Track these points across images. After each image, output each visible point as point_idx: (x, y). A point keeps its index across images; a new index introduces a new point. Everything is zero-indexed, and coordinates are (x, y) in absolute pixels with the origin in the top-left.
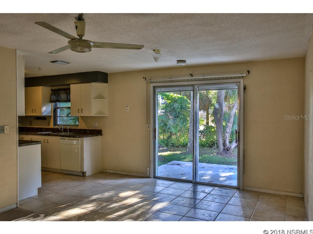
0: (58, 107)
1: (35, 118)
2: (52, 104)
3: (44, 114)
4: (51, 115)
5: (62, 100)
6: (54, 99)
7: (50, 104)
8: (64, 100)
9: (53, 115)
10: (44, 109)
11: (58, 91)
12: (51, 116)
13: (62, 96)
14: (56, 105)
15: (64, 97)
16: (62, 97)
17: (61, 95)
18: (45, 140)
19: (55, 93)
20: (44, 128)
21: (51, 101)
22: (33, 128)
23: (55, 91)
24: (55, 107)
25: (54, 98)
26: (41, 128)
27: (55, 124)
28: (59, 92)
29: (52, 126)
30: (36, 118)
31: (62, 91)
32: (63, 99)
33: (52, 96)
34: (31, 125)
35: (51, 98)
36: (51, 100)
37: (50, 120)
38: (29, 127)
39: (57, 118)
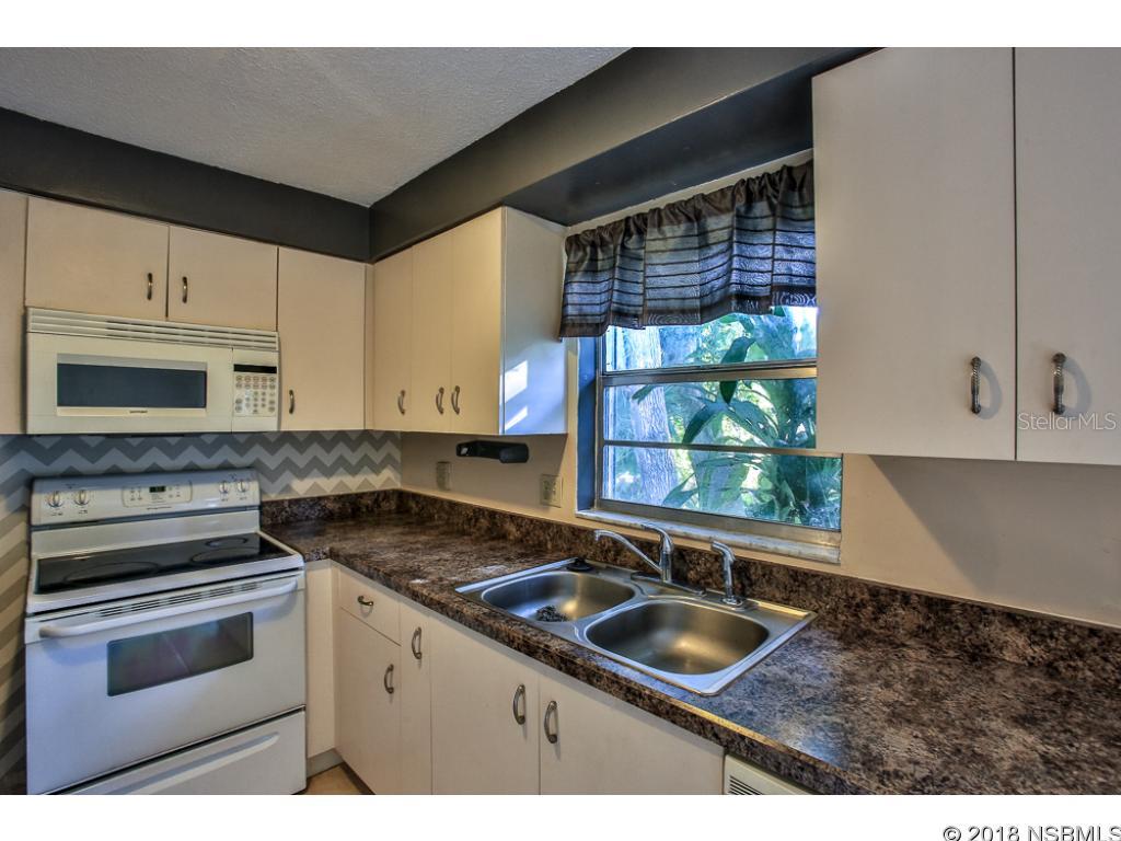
0: (609, 369)
1: (460, 447)
2: (568, 349)
3: (515, 423)
4: (559, 430)
5: (660, 304)
6: (587, 309)
7: (559, 349)
8: (675, 304)
9: (573, 431)
10: (515, 380)
11: (628, 233)
12: (564, 437)
13: (660, 270)
14: (597, 356)
15: (676, 281)
16: (659, 282)
17: (655, 259)
18: (522, 691)
19: (594, 259)
20: (513, 517)
21: (564, 327)
22: (453, 505)
23: (593, 245)
24: (590, 371)
25: (585, 296)
26: (493, 514)
28: (632, 243)
29: (565, 508)
30: (465, 451)
31: (660, 224)
32: (671, 293)
33: (575, 288)
34: (442, 486)
35: (565, 305)
36: (564, 316)
37: (558, 470)
38: (434, 500)
39: (601, 452)
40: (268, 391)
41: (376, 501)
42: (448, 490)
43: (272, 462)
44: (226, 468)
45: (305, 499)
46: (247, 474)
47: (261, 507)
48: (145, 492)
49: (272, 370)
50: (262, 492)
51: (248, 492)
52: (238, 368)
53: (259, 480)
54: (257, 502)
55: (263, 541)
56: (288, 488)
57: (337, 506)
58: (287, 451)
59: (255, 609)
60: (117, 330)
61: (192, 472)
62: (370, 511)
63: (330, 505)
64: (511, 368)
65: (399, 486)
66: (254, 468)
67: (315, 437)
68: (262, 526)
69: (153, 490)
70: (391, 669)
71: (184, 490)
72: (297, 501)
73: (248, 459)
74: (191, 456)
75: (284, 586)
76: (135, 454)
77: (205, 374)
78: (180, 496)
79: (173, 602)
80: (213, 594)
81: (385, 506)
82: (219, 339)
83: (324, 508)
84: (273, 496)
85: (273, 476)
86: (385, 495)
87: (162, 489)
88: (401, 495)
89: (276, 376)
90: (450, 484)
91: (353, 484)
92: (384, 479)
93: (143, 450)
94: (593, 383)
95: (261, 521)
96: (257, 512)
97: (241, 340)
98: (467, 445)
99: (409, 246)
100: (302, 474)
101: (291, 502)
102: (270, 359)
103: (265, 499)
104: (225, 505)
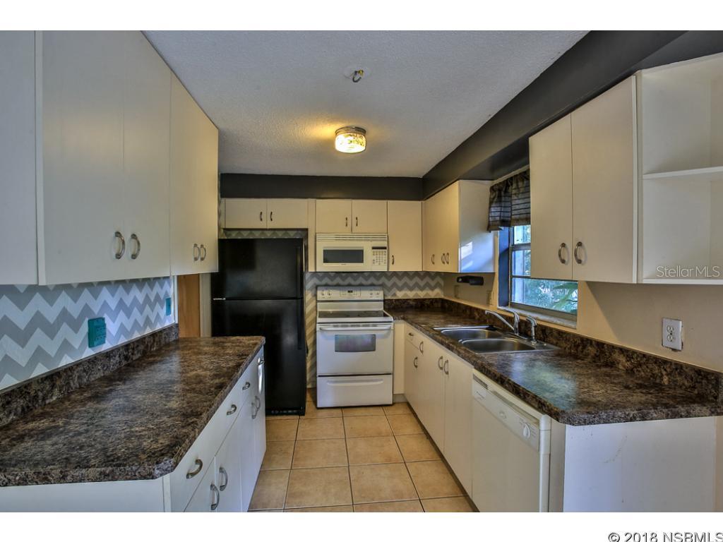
1: (458, 278)
2: (493, 235)
4: (491, 270)
5: (517, 217)
6: (497, 218)
7: (490, 237)
8: (523, 216)
9: (497, 271)
10: (465, 251)
11: (508, 186)
12: (494, 273)
14: (511, 236)
15: (524, 206)
16: (518, 207)
17: (514, 198)
18: (441, 358)
19: (499, 196)
20: (477, 309)
21: (489, 228)
22: (459, 304)
23: (499, 190)
24: (505, 244)
25: (496, 213)
26: (471, 308)
27: (506, 301)
28: (509, 190)
29: (495, 308)
30: (460, 280)
32: (522, 211)
33: (493, 210)
34: (456, 296)
35: (489, 217)
36: (489, 222)
37: (492, 288)
38: (453, 302)
39: (511, 281)
40: (384, 256)
41: (432, 302)
42: (458, 298)
43: (389, 284)
44: (372, 285)
45: (401, 299)
46: (379, 288)
47: (384, 301)
48: (347, 292)
49: (385, 248)
50: (384, 295)
51: (378, 295)
52: (374, 248)
53: (383, 290)
54: (383, 299)
55: (384, 314)
56: (395, 295)
57: (414, 303)
58: (394, 279)
59: (377, 333)
60: (338, 238)
61: (361, 286)
62: (428, 306)
63: (411, 303)
64: (464, 246)
65: (442, 297)
66: (382, 286)
67: (406, 274)
68: (384, 308)
69: (349, 292)
70: (416, 358)
71: (358, 292)
72: (398, 300)
73: (380, 282)
74: (361, 280)
75: (386, 327)
76: (343, 279)
77: (362, 251)
78: (358, 295)
79: (352, 326)
80: (364, 326)
81: (436, 305)
82: (367, 237)
83: (408, 304)
84: (389, 297)
85: (389, 289)
86: (436, 300)
87: (352, 292)
88: (442, 300)
89: (386, 250)
90: (459, 296)
91: (422, 294)
92: (436, 293)
93: (346, 277)
94: (508, 249)
95: (384, 306)
96: (382, 303)
97: (374, 238)
98: (461, 278)
99: (434, 194)
100: (400, 289)
101: (396, 300)
102: (384, 244)
103: (386, 298)
104: (371, 299)
